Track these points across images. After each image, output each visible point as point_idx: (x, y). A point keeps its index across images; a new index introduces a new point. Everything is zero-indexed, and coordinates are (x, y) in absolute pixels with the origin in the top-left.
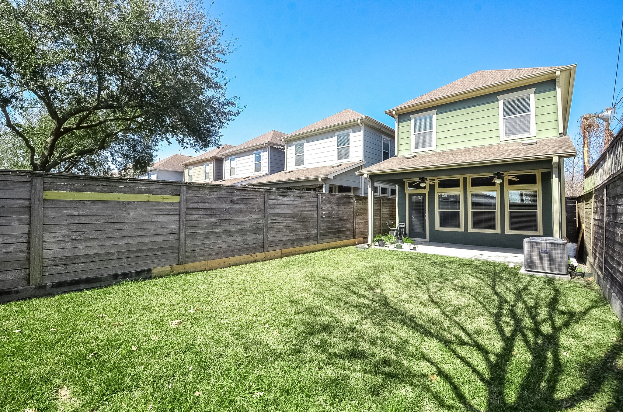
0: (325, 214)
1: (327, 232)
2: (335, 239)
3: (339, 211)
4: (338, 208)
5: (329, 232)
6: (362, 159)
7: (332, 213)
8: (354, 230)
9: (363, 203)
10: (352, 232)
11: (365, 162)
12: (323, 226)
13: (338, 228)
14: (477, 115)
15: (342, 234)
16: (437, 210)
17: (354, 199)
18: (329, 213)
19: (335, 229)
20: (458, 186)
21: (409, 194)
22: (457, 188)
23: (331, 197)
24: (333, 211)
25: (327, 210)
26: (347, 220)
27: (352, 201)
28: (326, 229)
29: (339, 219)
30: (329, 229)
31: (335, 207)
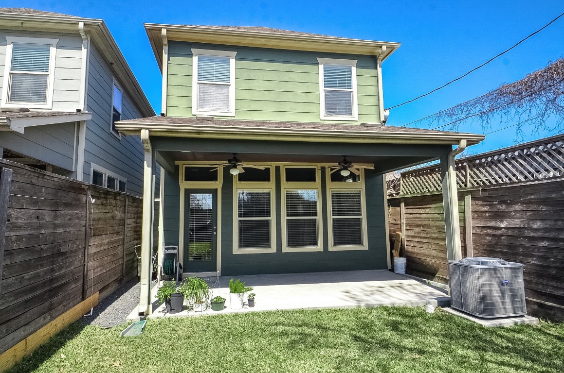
0: (19, 239)
1: (19, 305)
2: (41, 321)
3: (56, 226)
4: (56, 217)
5: (26, 301)
6: (81, 107)
7: (37, 236)
8: (84, 277)
9: (102, 204)
10: (80, 283)
11: (90, 117)
12: (9, 286)
13: (52, 281)
14: (292, 77)
15: (60, 296)
16: (236, 219)
17: (89, 193)
18: (29, 237)
19: (44, 284)
20: (269, 180)
21: (186, 190)
22: (267, 183)
23: (40, 182)
24: (41, 227)
25: (27, 226)
26: (72, 252)
27: (84, 198)
28: (17, 295)
29: (55, 250)
30: (25, 292)
31: (47, 216)
